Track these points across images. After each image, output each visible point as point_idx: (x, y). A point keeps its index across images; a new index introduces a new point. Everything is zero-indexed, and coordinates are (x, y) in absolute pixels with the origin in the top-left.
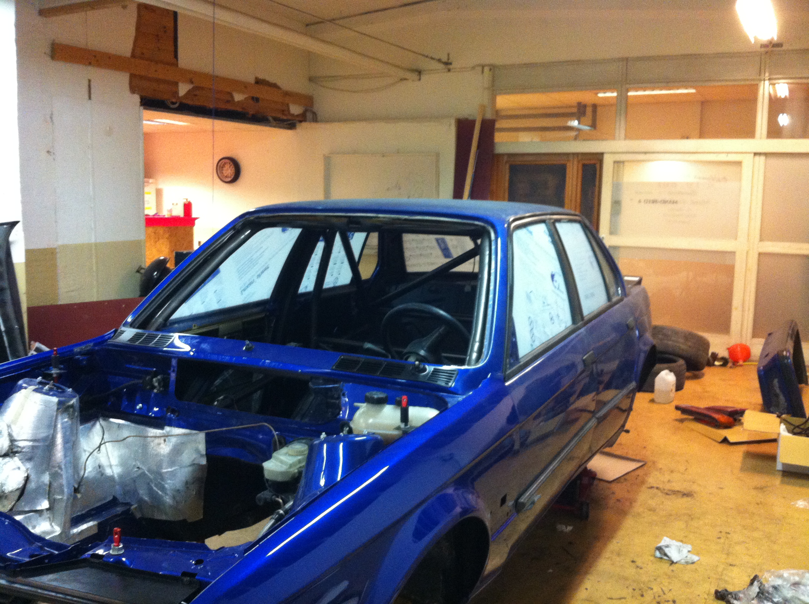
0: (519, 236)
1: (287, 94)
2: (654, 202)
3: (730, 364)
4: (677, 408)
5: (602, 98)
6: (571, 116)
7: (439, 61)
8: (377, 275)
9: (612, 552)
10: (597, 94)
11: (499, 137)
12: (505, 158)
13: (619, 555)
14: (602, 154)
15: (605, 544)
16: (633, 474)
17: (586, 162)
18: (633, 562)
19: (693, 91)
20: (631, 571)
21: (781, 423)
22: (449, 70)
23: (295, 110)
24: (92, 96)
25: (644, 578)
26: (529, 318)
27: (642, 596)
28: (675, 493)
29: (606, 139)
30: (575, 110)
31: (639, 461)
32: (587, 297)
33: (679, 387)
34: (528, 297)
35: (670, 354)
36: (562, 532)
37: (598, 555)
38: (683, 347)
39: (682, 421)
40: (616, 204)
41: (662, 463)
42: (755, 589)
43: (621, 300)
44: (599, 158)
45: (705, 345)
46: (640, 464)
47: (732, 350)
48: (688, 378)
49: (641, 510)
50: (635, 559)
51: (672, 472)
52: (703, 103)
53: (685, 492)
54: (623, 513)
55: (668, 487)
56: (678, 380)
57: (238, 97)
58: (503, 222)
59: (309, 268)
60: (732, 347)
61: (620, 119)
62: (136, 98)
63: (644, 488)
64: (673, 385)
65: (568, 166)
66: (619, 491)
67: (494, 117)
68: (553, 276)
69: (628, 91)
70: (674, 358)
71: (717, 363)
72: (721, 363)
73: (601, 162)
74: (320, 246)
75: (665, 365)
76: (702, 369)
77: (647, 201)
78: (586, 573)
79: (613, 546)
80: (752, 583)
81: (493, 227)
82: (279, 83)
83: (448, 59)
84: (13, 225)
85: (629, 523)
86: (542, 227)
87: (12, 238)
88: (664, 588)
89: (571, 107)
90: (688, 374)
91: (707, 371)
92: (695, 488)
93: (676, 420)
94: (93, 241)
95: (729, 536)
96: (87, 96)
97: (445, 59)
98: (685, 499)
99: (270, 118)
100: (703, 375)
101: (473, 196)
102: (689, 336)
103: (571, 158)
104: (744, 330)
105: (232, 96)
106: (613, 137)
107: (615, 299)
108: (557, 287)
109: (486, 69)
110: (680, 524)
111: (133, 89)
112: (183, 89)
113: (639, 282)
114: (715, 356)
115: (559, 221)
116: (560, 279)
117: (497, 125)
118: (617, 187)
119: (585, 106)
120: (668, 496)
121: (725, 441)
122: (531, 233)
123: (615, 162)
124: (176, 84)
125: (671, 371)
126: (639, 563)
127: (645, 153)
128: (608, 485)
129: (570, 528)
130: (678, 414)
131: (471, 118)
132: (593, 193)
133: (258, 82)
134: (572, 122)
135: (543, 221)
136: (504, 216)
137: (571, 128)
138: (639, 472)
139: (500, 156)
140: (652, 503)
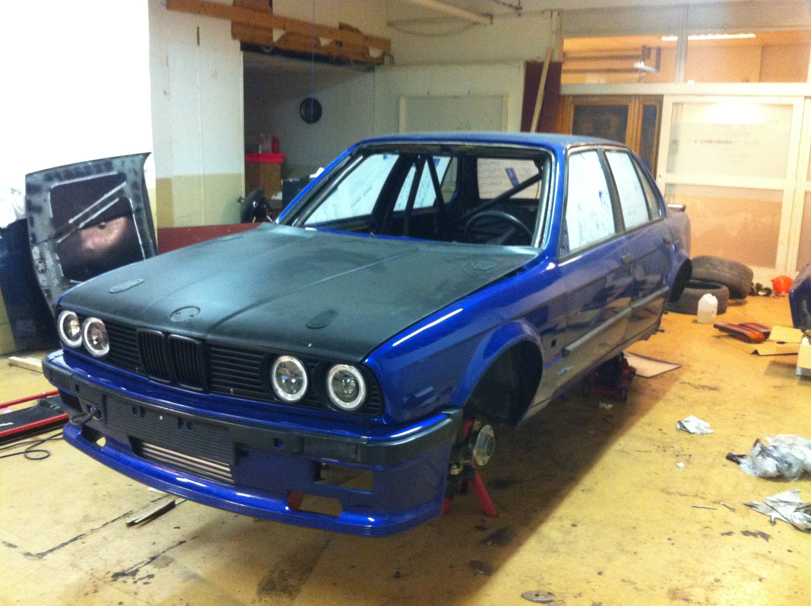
0: (574, 161)
1: (367, 38)
2: (710, 142)
3: (773, 295)
4: (716, 326)
5: (666, 42)
6: (636, 58)
7: (511, 6)
8: (455, 200)
9: (643, 423)
10: (660, 38)
11: (565, 79)
12: (571, 99)
13: (649, 425)
14: (662, 96)
15: (638, 419)
16: (668, 373)
17: (647, 103)
18: (660, 430)
19: (752, 36)
20: (658, 436)
21: (804, 336)
22: (520, 15)
23: (374, 53)
24: (201, 41)
25: (669, 440)
26: (579, 222)
27: (665, 451)
28: (704, 387)
29: (666, 81)
30: (640, 53)
31: (676, 364)
32: (630, 214)
33: (721, 310)
34: (580, 208)
35: (716, 282)
36: (604, 408)
37: (631, 425)
38: (728, 275)
39: (719, 337)
40: (674, 143)
41: (696, 366)
42: (758, 448)
43: (661, 220)
44: (659, 99)
45: (749, 275)
46: (676, 366)
47: (776, 282)
48: (731, 305)
49: (671, 397)
50: (662, 428)
51: (703, 373)
52: (764, 47)
53: (712, 386)
54: (657, 398)
55: (697, 383)
56: (719, 305)
57: (324, 42)
58: (562, 149)
59: (403, 189)
60: (777, 278)
61: (680, 62)
62: (237, 44)
63: (677, 383)
64: (714, 308)
65: (630, 108)
66: (654, 384)
67: (562, 59)
68: (600, 194)
69: (687, 35)
70: (719, 285)
71: (760, 293)
72: (765, 293)
73: (661, 103)
74: (413, 170)
75: (708, 290)
76: (745, 297)
77: (702, 142)
78: (621, 435)
79: (645, 420)
80: (755, 445)
81: (554, 152)
82: (361, 29)
83: (519, 4)
84: (147, 155)
85: (660, 405)
86: (594, 154)
87: (145, 167)
88: (683, 447)
89: (636, 49)
90: (730, 301)
91: (749, 298)
92: (721, 384)
93: (714, 336)
94: (202, 173)
95: (744, 417)
96: (196, 42)
97: (515, 4)
98: (712, 391)
99: (351, 62)
100: (745, 303)
101: (538, 130)
102: (734, 266)
103: (633, 99)
104: (789, 263)
105: (319, 42)
106: (673, 81)
107: (655, 218)
108: (604, 203)
109: (555, 14)
110: (705, 408)
111: (234, 35)
112: (277, 35)
113: (683, 209)
114: (759, 287)
115: (609, 151)
116: (606, 196)
117: (564, 67)
118: (675, 128)
119: (649, 49)
120: (698, 390)
121: (756, 353)
122: (584, 158)
123: (674, 104)
124: (271, 31)
125: (713, 295)
126: (665, 431)
127: (703, 95)
128: (647, 380)
129: (610, 406)
130: (717, 332)
131: (540, 61)
132: (653, 132)
133: (342, 27)
134: (639, 64)
135: (596, 150)
136: (562, 144)
137: (636, 70)
138: (676, 372)
139: (565, 96)
140: (682, 393)
